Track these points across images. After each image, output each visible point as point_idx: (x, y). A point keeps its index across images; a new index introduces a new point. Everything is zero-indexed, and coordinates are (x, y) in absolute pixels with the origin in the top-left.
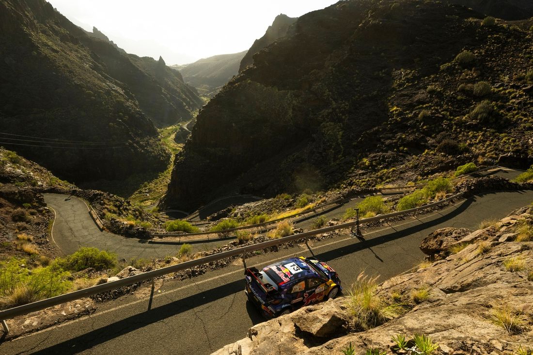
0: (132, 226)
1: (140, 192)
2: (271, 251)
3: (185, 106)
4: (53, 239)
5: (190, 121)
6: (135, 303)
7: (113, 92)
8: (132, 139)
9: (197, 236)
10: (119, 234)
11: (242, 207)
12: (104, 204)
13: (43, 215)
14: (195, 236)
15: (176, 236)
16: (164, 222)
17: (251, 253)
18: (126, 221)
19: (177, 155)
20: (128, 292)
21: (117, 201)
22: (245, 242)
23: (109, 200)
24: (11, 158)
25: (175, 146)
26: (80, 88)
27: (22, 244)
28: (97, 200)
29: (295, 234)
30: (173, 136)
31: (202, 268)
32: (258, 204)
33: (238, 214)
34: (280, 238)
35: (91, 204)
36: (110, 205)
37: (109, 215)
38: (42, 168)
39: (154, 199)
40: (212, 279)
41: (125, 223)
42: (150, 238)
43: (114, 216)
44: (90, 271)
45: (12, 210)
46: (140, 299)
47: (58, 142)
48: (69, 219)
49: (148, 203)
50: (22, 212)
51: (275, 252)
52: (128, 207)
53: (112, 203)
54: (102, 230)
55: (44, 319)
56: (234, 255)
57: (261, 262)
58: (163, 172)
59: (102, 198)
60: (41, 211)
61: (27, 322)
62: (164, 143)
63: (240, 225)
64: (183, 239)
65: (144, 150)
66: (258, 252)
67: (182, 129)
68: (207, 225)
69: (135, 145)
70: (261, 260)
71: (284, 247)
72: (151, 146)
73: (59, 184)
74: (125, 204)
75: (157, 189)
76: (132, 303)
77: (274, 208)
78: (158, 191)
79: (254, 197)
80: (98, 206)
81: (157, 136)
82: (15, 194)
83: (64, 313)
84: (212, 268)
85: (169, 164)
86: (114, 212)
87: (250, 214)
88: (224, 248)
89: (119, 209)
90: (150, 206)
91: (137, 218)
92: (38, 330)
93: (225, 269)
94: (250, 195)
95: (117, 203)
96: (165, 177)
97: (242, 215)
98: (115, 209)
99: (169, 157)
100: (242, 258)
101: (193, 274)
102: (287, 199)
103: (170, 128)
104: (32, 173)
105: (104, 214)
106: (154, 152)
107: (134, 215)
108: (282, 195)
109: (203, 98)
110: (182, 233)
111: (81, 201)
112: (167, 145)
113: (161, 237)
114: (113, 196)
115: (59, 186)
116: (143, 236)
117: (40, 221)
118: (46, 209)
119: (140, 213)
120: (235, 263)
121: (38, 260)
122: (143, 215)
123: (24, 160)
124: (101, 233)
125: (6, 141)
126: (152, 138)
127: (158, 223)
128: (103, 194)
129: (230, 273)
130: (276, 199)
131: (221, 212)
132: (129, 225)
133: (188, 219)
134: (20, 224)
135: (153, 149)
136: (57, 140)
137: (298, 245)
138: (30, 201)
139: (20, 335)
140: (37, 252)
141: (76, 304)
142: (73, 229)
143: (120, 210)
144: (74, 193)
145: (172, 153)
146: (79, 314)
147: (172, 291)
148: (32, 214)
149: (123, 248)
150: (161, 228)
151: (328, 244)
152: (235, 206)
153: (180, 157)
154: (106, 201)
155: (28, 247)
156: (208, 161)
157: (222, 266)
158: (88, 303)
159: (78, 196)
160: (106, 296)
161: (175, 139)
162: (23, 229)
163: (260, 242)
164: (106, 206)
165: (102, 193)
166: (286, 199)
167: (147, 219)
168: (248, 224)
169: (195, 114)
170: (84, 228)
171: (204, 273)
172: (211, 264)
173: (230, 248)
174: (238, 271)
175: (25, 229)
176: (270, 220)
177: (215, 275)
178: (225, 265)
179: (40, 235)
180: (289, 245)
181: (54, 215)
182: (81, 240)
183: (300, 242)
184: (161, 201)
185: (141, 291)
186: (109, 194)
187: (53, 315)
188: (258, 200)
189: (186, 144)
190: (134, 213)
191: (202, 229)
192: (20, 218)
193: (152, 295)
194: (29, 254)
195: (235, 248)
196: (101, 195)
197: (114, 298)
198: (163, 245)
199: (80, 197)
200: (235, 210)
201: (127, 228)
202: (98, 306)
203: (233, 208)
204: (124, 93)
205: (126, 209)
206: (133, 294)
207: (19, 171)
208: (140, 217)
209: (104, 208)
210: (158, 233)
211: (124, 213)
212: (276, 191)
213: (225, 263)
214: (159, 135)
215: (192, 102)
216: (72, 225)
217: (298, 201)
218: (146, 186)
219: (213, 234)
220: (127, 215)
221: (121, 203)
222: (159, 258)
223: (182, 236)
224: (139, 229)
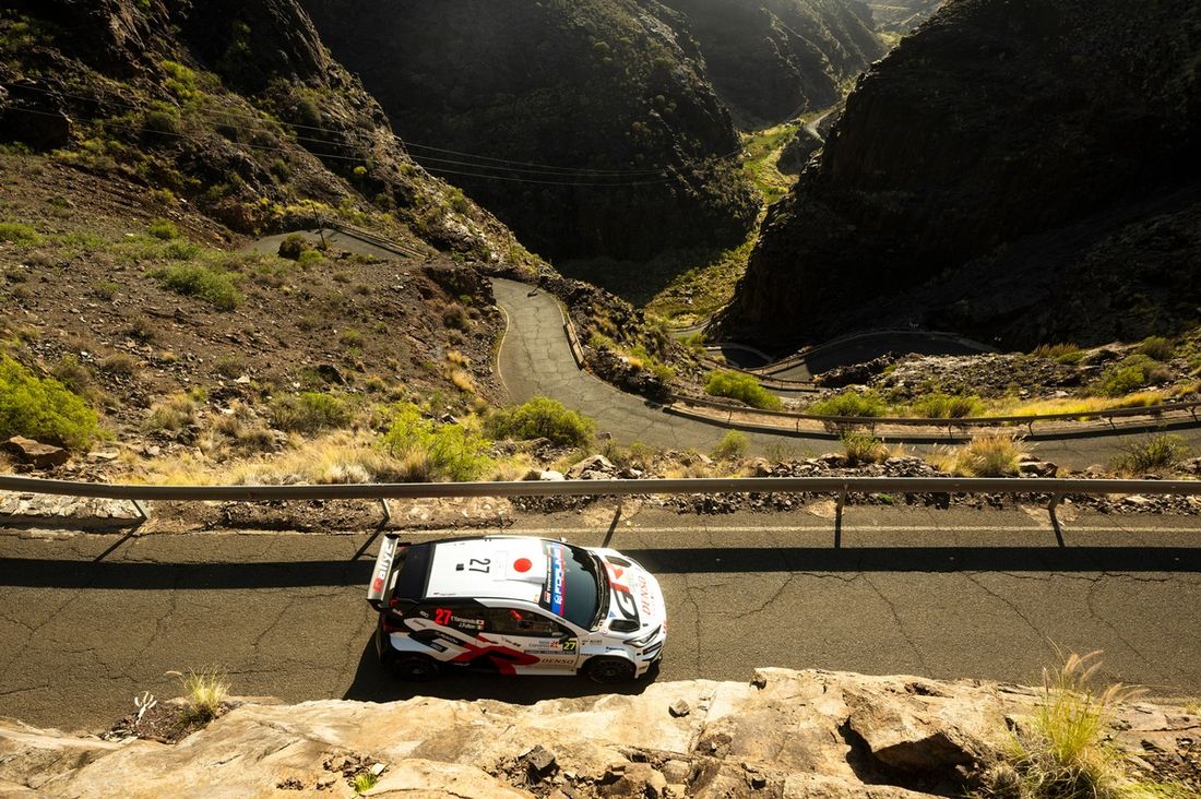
0: (636, 369)
1: (675, 293)
2: (927, 504)
3: (827, 64)
4: (499, 370)
5: (830, 111)
6: (579, 531)
7: (651, 40)
8: (678, 164)
9: (772, 417)
10: (609, 381)
11: (917, 363)
12: (593, 312)
13: (489, 320)
14: (766, 417)
15: (723, 409)
16: (708, 370)
17: (866, 496)
18: (627, 357)
19: (771, 209)
20: (572, 506)
21: (619, 309)
22: (861, 463)
23: (602, 305)
24: (455, 202)
25: (777, 181)
26: (583, 37)
27: (452, 370)
28: (580, 303)
29: (1024, 476)
30: (776, 155)
31: (731, 498)
32: (967, 363)
33: (897, 381)
34: (969, 475)
35: (569, 310)
36: (603, 316)
37: (598, 336)
38: (501, 224)
39: (702, 312)
40: (746, 529)
41: (625, 359)
42: (668, 402)
43: (607, 341)
44: (543, 443)
45: (443, 305)
46: (590, 526)
47: (533, 168)
48: (528, 335)
49: (688, 320)
50: (458, 311)
51: (937, 508)
52: (637, 326)
53: (607, 313)
54: (581, 367)
55: (436, 513)
56: (819, 490)
57: (883, 524)
58: (733, 250)
59: (590, 300)
60: (485, 314)
61: (415, 511)
62: (749, 172)
63: (890, 411)
64: (737, 418)
65: (698, 189)
66: (886, 497)
67: (802, 133)
68: (808, 394)
69: (681, 177)
70: (888, 519)
71: (972, 502)
72: (718, 181)
73: (525, 261)
74: (634, 318)
75: (713, 289)
76: (573, 531)
77: (1015, 384)
78: (714, 295)
79: (962, 341)
80: (581, 316)
81: (735, 156)
82: (449, 274)
83: (465, 513)
84: (754, 506)
85: (752, 229)
86: (610, 334)
87: (935, 387)
88: (804, 467)
89: (619, 329)
90: (688, 327)
91: (653, 351)
92: (426, 528)
93: (784, 515)
94: (951, 334)
95: (618, 314)
96: (737, 261)
97: (907, 385)
98: (612, 326)
99: (756, 211)
100: (836, 500)
101: (707, 507)
102: (1071, 363)
103: (774, 130)
104: (483, 235)
105: (589, 335)
106: (721, 197)
107: (647, 346)
108: (1055, 347)
109: (883, 35)
110: (738, 404)
111: (552, 303)
112: (755, 179)
113: (690, 403)
114: (611, 298)
115: (522, 266)
116: (656, 393)
117: (484, 332)
118: (494, 311)
119: (661, 343)
120: (815, 509)
121: (472, 404)
122: (667, 347)
123: (473, 206)
124: (577, 372)
125: (449, 166)
126: (723, 160)
127: (695, 371)
128: (593, 292)
129: (793, 529)
130: (1032, 357)
131: (853, 369)
132: (630, 367)
133: (765, 372)
134: (455, 332)
135: (720, 188)
136: (530, 164)
137: (1022, 506)
138: (471, 292)
139: (403, 529)
140: (472, 389)
141: (485, 503)
142: (532, 357)
143: (622, 330)
144: (543, 283)
145: (766, 200)
146: (486, 523)
147: (653, 530)
148: (473, 316)
149: (613, 411)
150: (698, 383)
151: (1130, 529)
152: (897, 357)
153: (780, 213)
154: (597, 308)
155: (462, 378)
156: (852, 228)
157: (780, 507)
158: (504, 507)
159: (549, 290)
160: (534, 503)
161: (779, 165)
162: (457, 344)
163: (901, 476)
164: (595, 317)
165: (592, 288)
166: (1065, 362)
167: (673, 359)
168: (915, 412)
169: (848, 88)
170: (552, 357)
171: (733, 511)
172: (754, 497)
173: (817, 469)
174: (816, 528)
175: (459, 342)
176: (988, 414)
177: (755, 523)
178: (787, 506)
179: (480, 359)
180: (989, 501)
181: (505, 324)
182: (543, 381)
183: (1033, 500)
184: (714, 321)
185: (594, 512)
186: (604, 293)
187: (449, 511)
188: (970, 352)
189: (802, 178)
190: (648, 341)
191: (795, 402)
192: (453, 321)
193: (613, 526)
194: (461, 390)
195: (829, 474)
196: (590, 292)
197: (547, 512)
198: (691, 422)
199: (552, 292)
200: (894, 370)
201: (626, 371)
202: (519, 517)
203: (892, 362)
204: (677, 39)
205: (633, 330)
206: (579, 513)
207: (464, 228)
208: (658, 352)
209: (591, 322)
210: (685, 395)
211: (629, 338)
212: (1044, 331)
213: (789, 503)
214: (741, 152)
215: (850, 50)
216: (531, 348)
217: (1106, 374)
218: (689, 280)
219: (810, 421)
220: (634, 342)
221: (625, 314)
222: (676, 447)
223: (736, 410)
224: (648, 377)
